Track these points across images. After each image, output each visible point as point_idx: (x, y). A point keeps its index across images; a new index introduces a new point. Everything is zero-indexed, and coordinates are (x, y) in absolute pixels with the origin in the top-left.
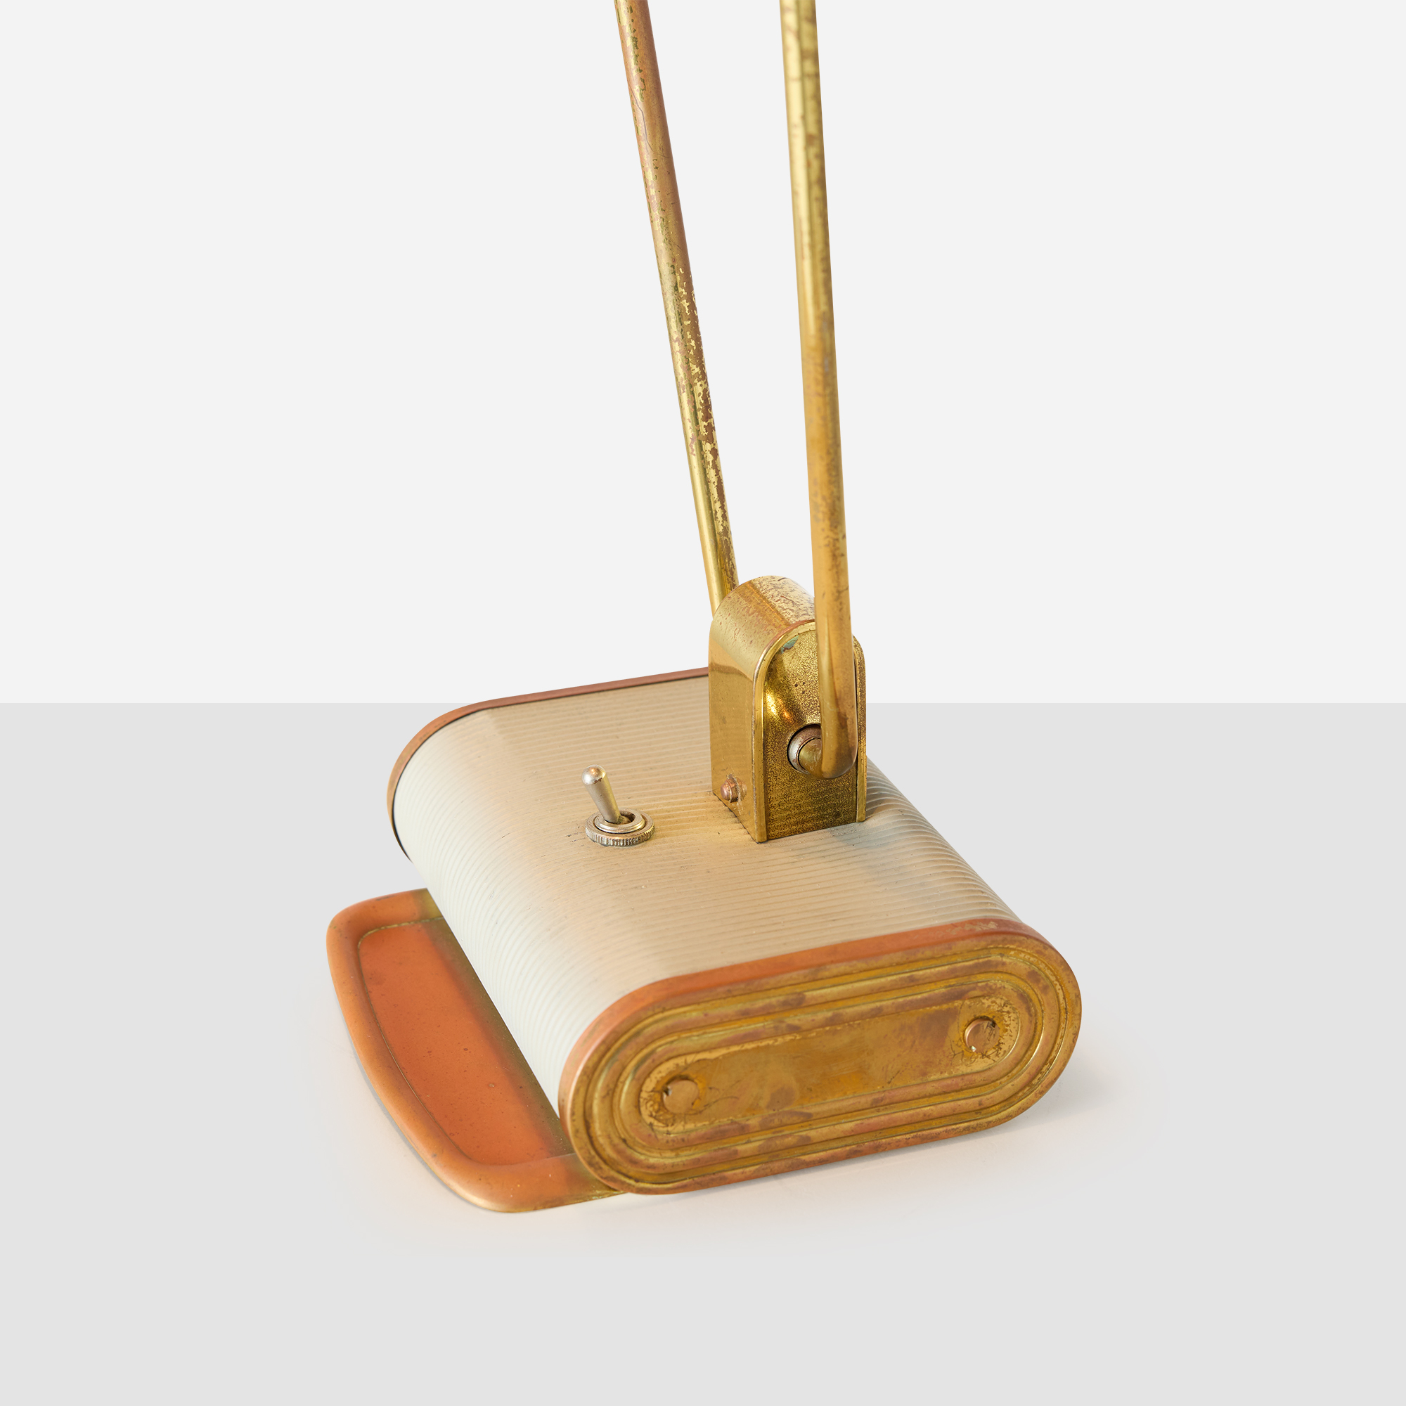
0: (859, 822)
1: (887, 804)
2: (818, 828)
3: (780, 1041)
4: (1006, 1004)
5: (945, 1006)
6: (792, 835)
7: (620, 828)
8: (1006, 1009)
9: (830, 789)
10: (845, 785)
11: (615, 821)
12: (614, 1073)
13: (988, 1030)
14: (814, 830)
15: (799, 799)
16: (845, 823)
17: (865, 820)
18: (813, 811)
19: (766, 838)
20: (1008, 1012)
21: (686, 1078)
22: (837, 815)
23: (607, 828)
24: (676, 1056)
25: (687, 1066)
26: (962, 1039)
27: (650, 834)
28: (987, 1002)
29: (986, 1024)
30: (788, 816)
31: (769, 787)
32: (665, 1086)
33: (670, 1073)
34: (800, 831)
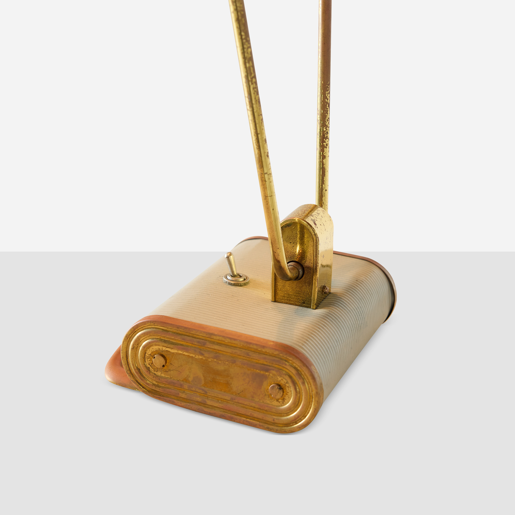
0: (313, 309)
3: (197, 357)
4: (287, 383)
5: (262, 372)
6: (285, 303)
7: (234, 279)
8: (287, 385)
9: (302, 290)
10: (307, 291)
11: (233, 276)
12: (136, 341)
13: (278, 390)
14: (294, 305)
15: (289, 290)
16: (307, 307)
17: (315, 309)
18: (294, 297)
19: (274, 300)
20: (288, 387)
21: (163, 356)
22: (304, 303)
23: (229, 278)
24: (159, 345)
25: (163, 351)
26: (268, 389)
27: (243, 285)
28: (280, 379)
29: (277, 387)
30: (284, 295)
31: (277, 280)
32: (154, 355)
33: (156, 351)
34: (289, 303)
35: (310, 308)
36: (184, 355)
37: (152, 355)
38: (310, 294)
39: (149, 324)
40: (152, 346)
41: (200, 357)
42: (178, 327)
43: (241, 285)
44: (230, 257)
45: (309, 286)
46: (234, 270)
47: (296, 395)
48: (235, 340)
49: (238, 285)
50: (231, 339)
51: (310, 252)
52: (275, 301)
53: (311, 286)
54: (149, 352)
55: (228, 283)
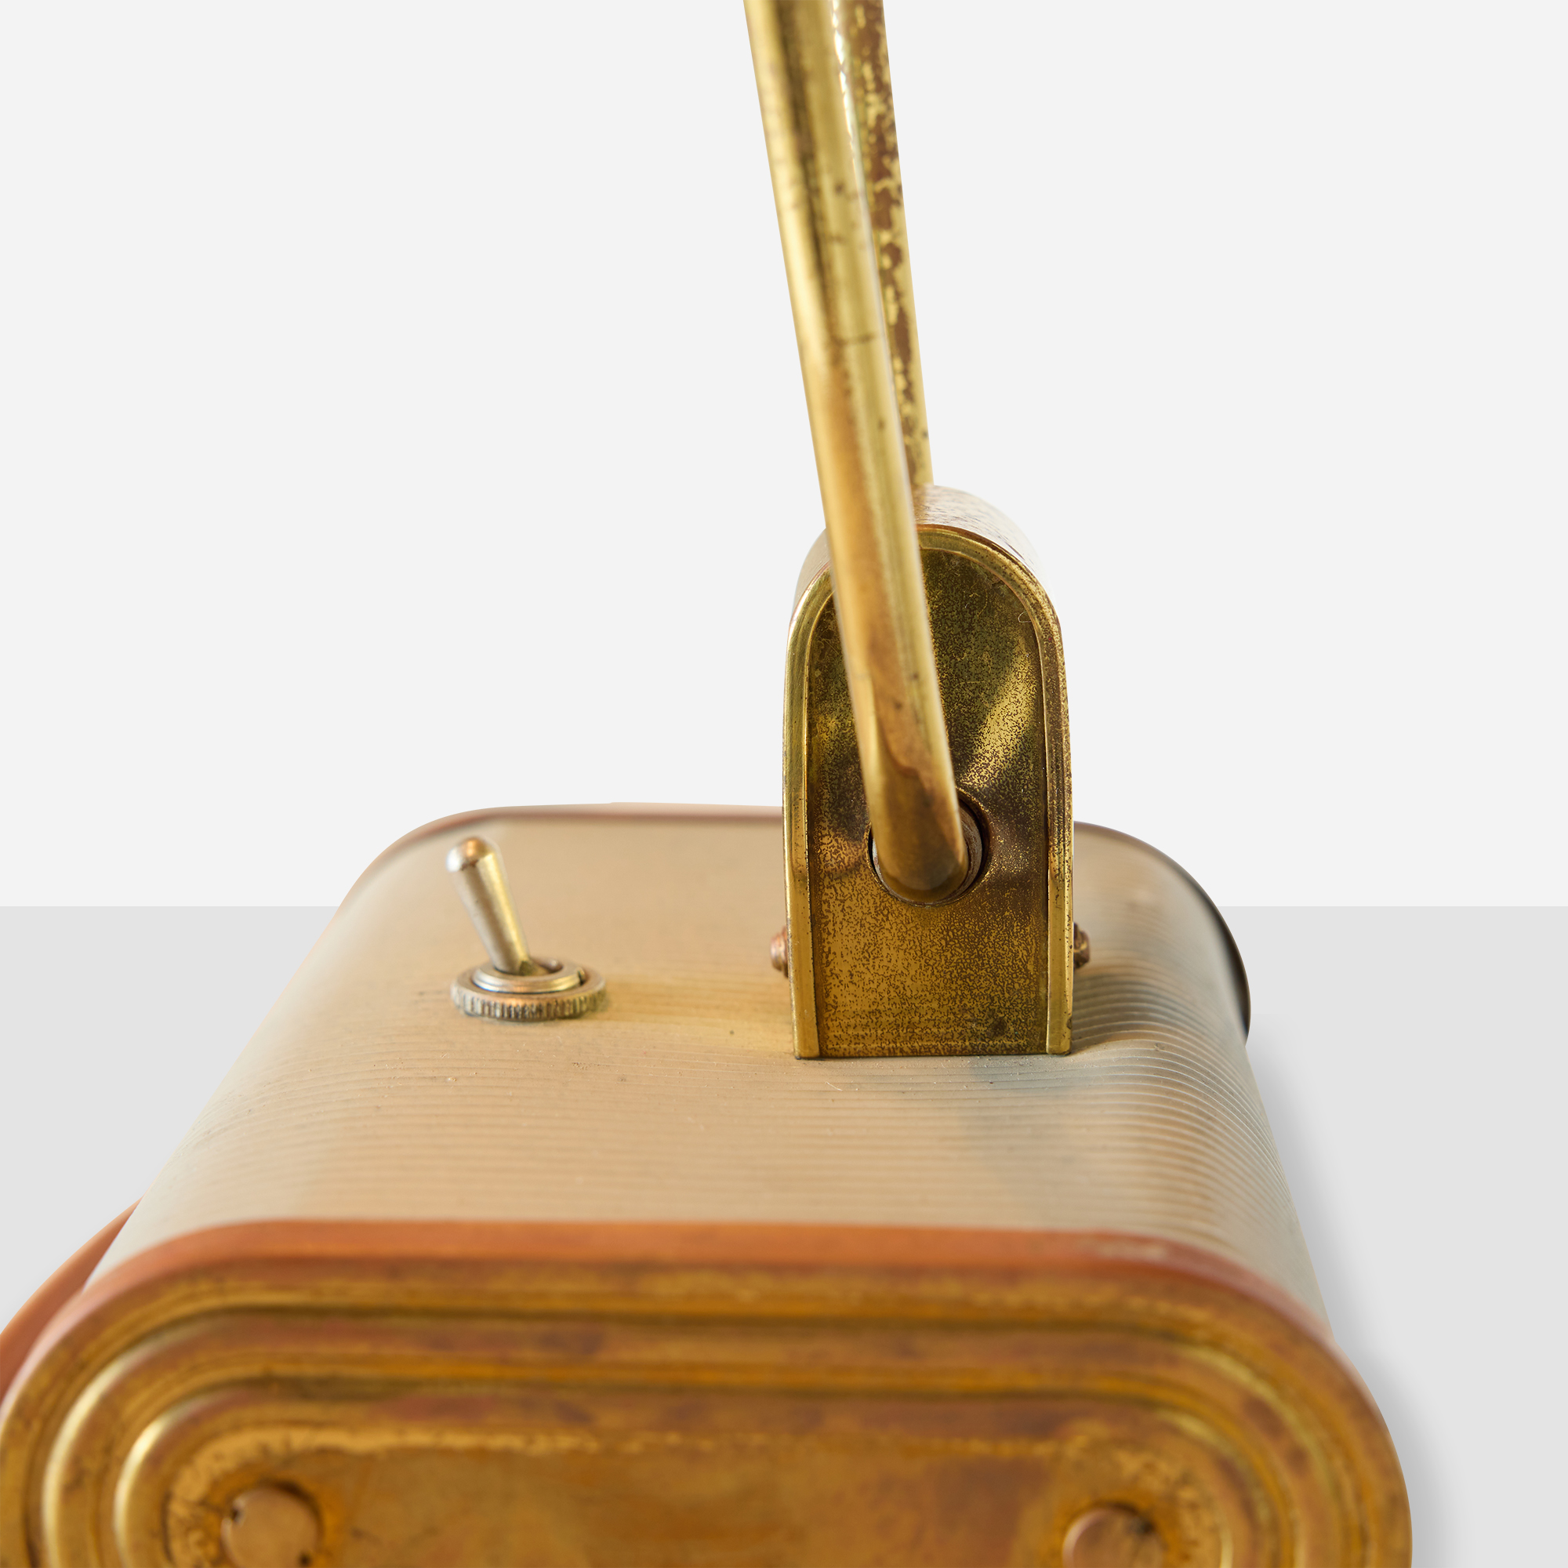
0: (1054, 1053)
1: (1141, 1031)
2: (951, 1053)
3: (542, 1445)
4: (1185, 1480)
5: (1008, 1449)
6: (884, 1056)
7: (517, 984)
8: (1187, 1494)
9: (979, 956)
10: (1016, 955)
11: (514, 969)
12: (93, 1427)
13: (1128, 1544)
14: (941, 1055)
15: (900, 968)
16: (1020, 1051)
17: (1069, 1053)
18: (935, 1005)
19: (816, 1052)
20: (1193, 1506)
21: (292, 1490)
22: (999, 1028)
23: (491, 982)
24: (260, 1424)
25: (292, 1458)
26: (1056, 1553)
27: (588, 1010)
28: (1130, 1463)
29: (1120, 1523)
30: (874, 1008)
31: (826, 924)
32: (230, 1498)
33: (246, 1467)
34: (906, 1049)
35: (1040, 1050)
36: (448, 1453)
37: (218, 1499)
38: (1030, 967)
39: (183, 1289)
40: (215, 1436)
41: (566, 1441)
42: (394, 1268)
43: (575, 1010)
44: (479, 865)
45: (1024, 920)
46: (513, 934)
47: (1255, 1546)
48: (806, 1269)
49: (559, 1014)
50: (776, 1269)
51: (1015, 718)
52: (824, 1055)
53: (1033, 919)
54: (192, 1485)
55: (498, 1013)
